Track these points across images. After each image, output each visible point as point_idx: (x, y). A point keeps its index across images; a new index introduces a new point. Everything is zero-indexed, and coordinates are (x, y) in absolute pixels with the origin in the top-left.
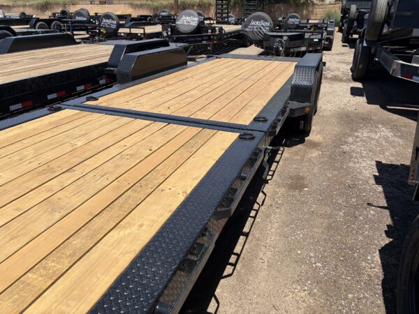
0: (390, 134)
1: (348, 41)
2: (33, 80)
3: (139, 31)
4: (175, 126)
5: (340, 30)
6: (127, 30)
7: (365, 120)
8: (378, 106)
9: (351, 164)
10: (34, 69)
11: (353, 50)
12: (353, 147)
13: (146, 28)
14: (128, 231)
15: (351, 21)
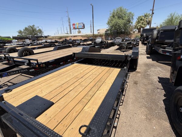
0: (161, 69)
1: (143, 43)
2: (65, 57)
3: (85, 43)
4: (103, 67)
5: (141, 41)
6: (82, 43)
7: (153, 65)
8: (156, 62)
9: (150, 77)
10: (65, 54)
11: (146, 46)
12: (150, 73)
13: (87, 42)
14: (101, 91)
15: (144, 38)
